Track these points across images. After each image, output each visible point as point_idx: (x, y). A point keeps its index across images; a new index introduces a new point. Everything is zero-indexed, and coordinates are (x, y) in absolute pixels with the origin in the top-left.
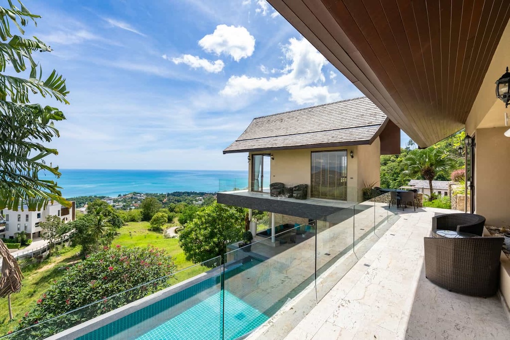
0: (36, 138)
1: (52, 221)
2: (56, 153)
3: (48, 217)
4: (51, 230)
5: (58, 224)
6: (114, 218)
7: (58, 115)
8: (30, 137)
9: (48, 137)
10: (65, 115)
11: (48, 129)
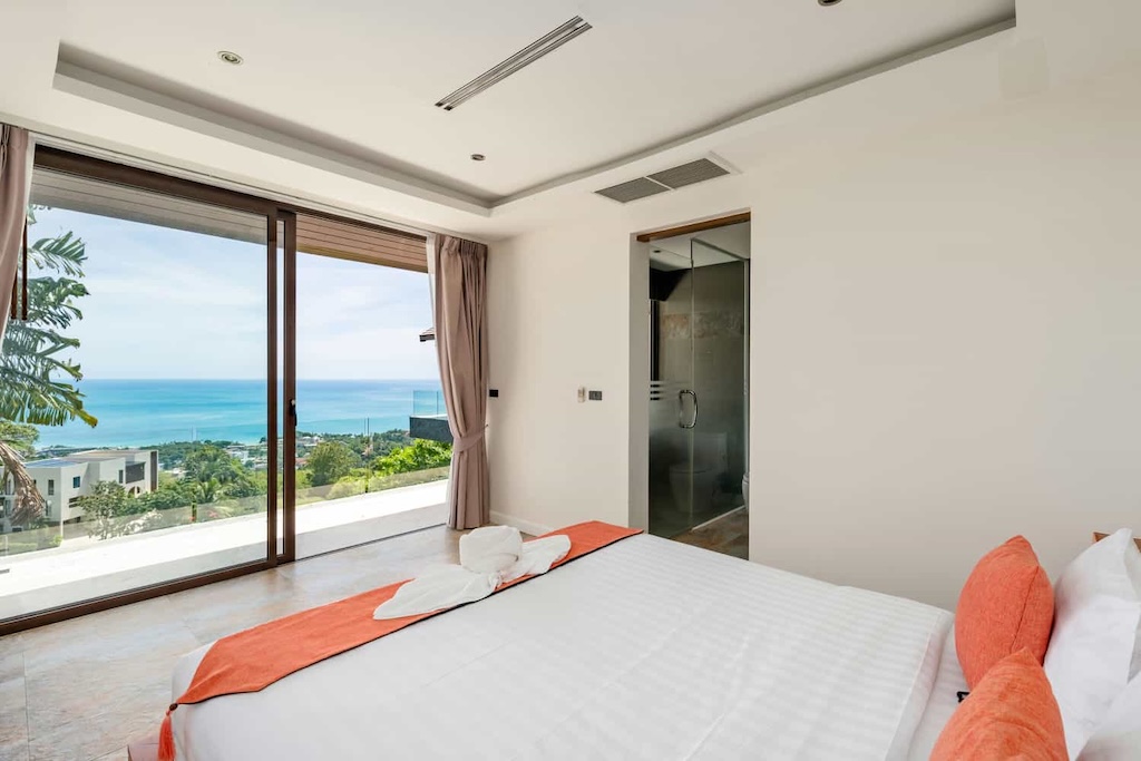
0: (48, 323)
1: (106, 493)
2: (76, 344)
3: (96, 484)
4: (103, 514)
5: (120, 500)
6: (245, 487)
7: (78, 289)
8: (39, 321)
9: (64, 320)
10: (88, 288)
11: (64, 309)
